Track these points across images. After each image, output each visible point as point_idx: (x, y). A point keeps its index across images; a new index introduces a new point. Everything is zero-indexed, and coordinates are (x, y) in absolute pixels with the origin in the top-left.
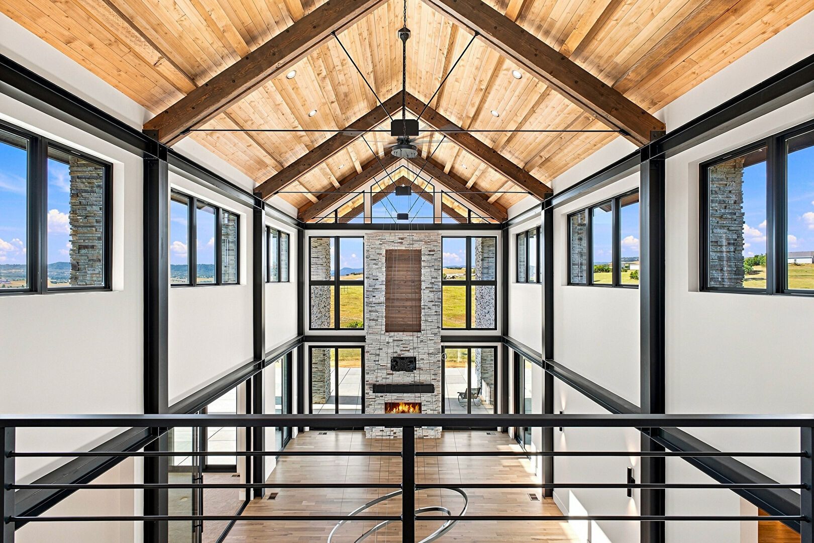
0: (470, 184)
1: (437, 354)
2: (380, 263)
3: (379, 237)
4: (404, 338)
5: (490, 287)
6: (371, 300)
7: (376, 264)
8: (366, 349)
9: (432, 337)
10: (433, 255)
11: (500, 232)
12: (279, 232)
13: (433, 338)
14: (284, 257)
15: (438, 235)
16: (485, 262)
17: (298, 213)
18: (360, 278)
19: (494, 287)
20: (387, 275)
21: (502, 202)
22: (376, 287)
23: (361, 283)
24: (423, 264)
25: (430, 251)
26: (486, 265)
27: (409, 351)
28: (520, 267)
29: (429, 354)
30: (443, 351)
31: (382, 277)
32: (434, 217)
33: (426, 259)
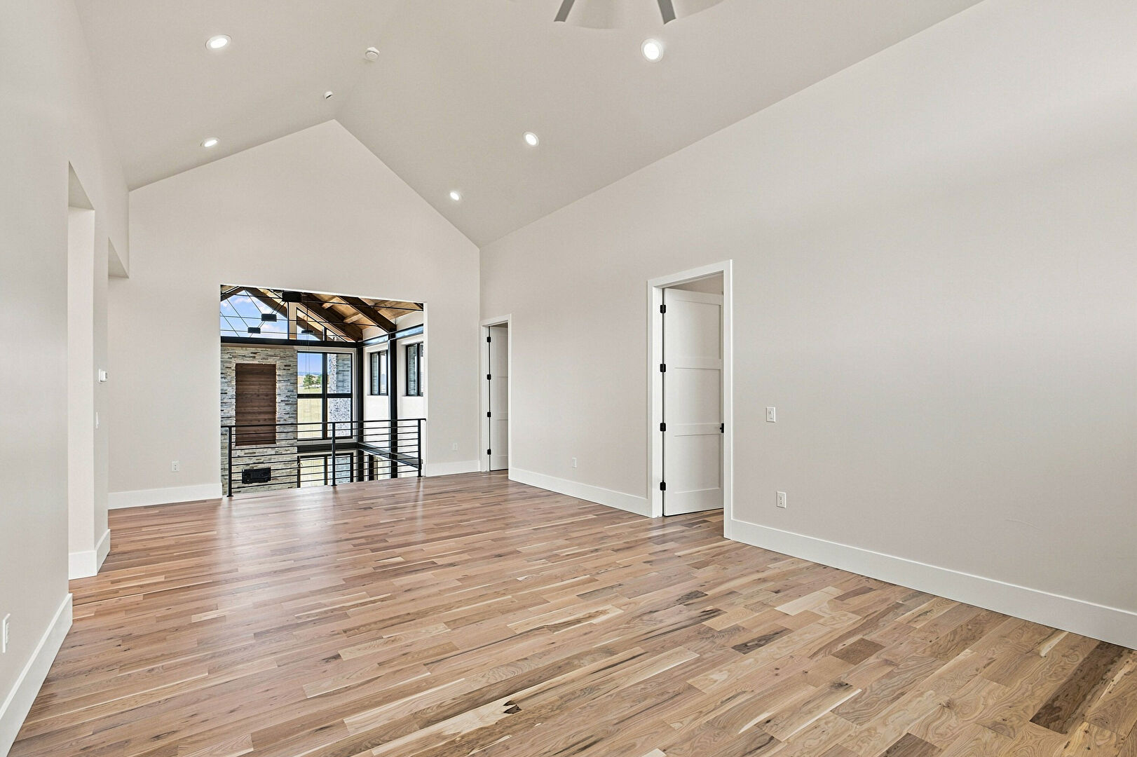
0: (326, 306)
1: (292, 464)
2: (229, 378)
3: (228, 351)
4: (258, 451)
5: (346, 399)
10: (287, 369)
11: (355, 350)
15: (293, 351)
16: (340, 375)
19: (349, 399)
20: (237, 389)
21: (357, 323)
24: (277, 378)
25: (284, 366)
26: (341, 378)
27: (262, 463)
28: (374, 381)
30: (299, 462)
31: (232, 391)
32: (288, 333)
33: (281, 374)
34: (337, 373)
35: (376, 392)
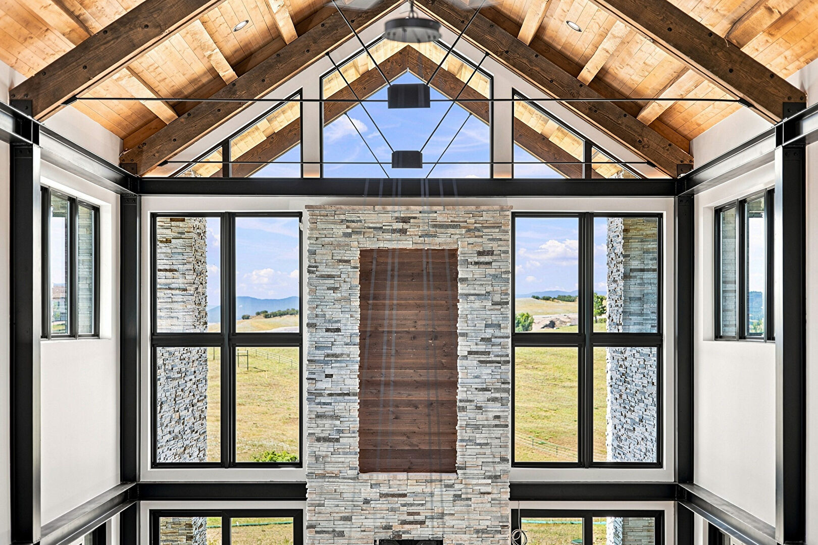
0: (588, 74)
1: (500, 532)
2: (345, 287)
3: (342, 217)
4: (410, 489)
5: (646, 350)
6: (320, 385)
7: (335, 289)
8: (307, 518)
9: (485, 485)
10: (489, 263)
11: (671, 200)
12: (73, 201)
13: (489, 489)
14: (83, 270)
15: (502, 210)
16: (633, 281)
17: (123, 149)
18: (289, 325)
19: (655, 350)
20: (363, 318)
21: (676, 120)
22: (336, 350)
23: (294, 340)
24: (462, 288)
25: (480, 254)
26: (635, 291)
27: (422, 523)
28: (724, 297)
29: (477, 531)
30: (516, 525)
31: (352, 326)
32: (492, 163)
33: (470, 276)
34: (626, 277)
35: (733, 330)
